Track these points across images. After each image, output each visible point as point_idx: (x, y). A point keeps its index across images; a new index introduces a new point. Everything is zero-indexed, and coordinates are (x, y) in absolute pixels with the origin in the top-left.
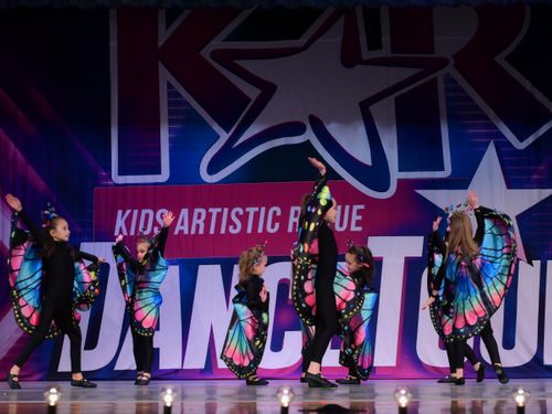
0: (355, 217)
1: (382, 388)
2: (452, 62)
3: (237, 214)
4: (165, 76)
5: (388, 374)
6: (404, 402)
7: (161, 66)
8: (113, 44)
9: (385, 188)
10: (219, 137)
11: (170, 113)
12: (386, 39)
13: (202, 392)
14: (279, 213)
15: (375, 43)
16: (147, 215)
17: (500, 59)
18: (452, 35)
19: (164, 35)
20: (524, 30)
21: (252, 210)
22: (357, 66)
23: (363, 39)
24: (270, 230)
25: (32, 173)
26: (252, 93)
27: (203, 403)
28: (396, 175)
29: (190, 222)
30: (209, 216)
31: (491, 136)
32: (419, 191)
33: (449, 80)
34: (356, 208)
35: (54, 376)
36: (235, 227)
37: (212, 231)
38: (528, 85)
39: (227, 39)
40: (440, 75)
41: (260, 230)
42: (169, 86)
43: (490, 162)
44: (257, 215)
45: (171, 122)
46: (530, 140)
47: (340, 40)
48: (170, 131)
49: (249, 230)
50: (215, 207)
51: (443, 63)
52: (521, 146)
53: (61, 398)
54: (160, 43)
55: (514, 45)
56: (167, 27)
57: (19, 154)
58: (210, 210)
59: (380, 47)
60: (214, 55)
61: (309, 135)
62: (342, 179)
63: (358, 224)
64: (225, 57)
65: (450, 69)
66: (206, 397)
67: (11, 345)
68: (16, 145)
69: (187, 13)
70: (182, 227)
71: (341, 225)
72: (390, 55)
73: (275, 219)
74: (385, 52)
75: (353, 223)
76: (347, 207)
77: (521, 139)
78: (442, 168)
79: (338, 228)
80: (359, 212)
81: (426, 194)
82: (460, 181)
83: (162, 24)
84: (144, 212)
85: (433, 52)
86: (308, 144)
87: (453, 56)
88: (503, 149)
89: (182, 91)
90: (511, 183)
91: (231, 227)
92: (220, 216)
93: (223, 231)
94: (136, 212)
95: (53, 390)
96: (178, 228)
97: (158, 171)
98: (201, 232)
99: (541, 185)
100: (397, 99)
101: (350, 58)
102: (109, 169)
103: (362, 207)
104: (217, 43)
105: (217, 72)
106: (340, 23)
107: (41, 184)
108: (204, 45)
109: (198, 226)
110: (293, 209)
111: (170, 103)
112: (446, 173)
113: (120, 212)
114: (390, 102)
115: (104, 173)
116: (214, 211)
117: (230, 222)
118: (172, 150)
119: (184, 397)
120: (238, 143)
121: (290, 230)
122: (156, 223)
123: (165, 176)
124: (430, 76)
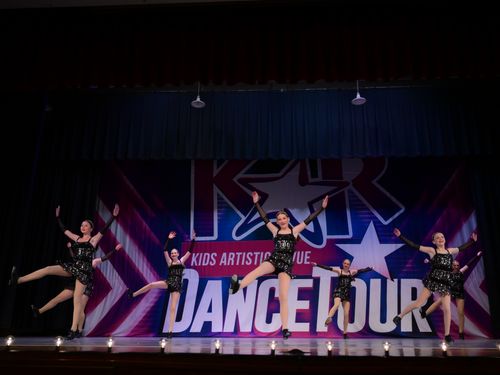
0: (307, 257)
1: (320, 342)
2: (351, 183)
3: (250, 255)
4: (216, 190)
5: (323, 335)
6: (330, 348)
7: (214, 186)
8: (193, 176)
9: (321, 243)
10: (241, 219)
11: (218, 208)
12: (320, 173)
13: (233, 343)
14: (270, 254)
15: (315, 175)
16: (207, 256)
17: (374, 182)
18: (351, 171)
19: (216, 172)
20: (386, 167)
21: (257, 254)
22: (307, 187)
23: (309, 173)
25: (155, 237)
27: (233, 348)
28: (326, 237)
29: (228, 259)
30: (236, 256)
31: (371, 218)
32: (338, 245)
33: (350, 191)
34: (307, 253)
35: (161, 334)
36: (249, 262)
37: (238, 264)
38: (388, 195)
39: (245, 173)
40: (346, 190)
42: (218, 194)
43: (371, 232)
44: (259, 256)
45: (219, 211)
46: (391, 220)
47: (298, 173)
48: (218, 216)
50: (239, 252)
51: (348, 184)
52: (386, 223)
54: (215, 175)
55: (381, 175)
56: (218, 168)
57: (148, 227)
58: (237, 253)
59: (317, 176)
60: (239, 180)
63: (308, 260)
64: (243, 181)
65: (351, 187)
66: (234, 345)
67: (140, 319)
68: (146, 223)
69: (226, 162)
70: (223, 261)
71: (300, 261)
72: (322, 180)
74: (320, 179)
75: (306, 260)
76: (303, 252)
77: (386, 220)
78: (348, 234)
79: (298, 263)
80: (308, 255)
81: (341, 246)
82: (357, 240)
83: (215, 166)
84: (205, 254)
87: (353, 180)
88: (377, 225)
89: (224, 197)
90: (382, 241)
91: (247, 262)
92: (241, 256)
93: (243, 264)
94: (201, 254)
96: (221, 262)
97: (212, 235)
98: (232, 264)
99: (396, 242)
101: (303, 181)
102: (189, 234)
103: (309, 252)
104: (241, 175)
105: (241, 189)
106: (298, 166)
109: (231, 261)
111: (218, 203)
112: (350, 236)
113: (194, 255)
115: (187, 236)
116: (239, 254)
117: (246, 259)
118: (219, 225)
119: (223, 345)
120: (252, 220)
122: (211, 260)
123: (215, 237)
124: (341, 191)
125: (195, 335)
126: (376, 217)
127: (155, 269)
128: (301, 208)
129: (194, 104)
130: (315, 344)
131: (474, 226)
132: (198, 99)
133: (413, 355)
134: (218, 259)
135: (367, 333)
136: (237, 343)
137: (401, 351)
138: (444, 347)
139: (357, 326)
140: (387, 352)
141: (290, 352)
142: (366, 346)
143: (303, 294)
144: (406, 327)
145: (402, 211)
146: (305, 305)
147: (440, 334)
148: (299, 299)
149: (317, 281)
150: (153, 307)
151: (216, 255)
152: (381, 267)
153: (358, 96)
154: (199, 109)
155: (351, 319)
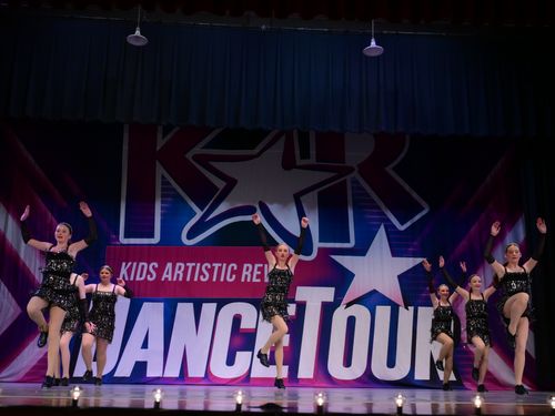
2: (357, 169)
3: (206, 268)
4: (160, 171)
5: (307, 383)
6: (321, 402)
7: (157, 163)
8: (125, 147)
9: (309, 254)
10: (195, 214)
11: (163, 196)
12: (313, 152)
14: (236, 268)
15: (305, 155)
16: (143, 267)
17: (389, 169)
18: (357, 152)
19: (161, 143)
20: (406, 150)
21: (217, 265)
22: (294, 171)
23: (297, 152)
24: (228, 279)
26: (220, 184)
28: (317, 244)
29: (174, 272)
30: (187, 268)
31: (381, 220)
32: (333, 257)
33: (355, 181)
36: (204, 277)
37: (188, 279)
38: (407, 187)
39: (204, 148)
40: (348, 178)
41: (222, 280)
42: (163, 177)
43: (381, 240)
44: (220, 269)
45: (162, 202)
46: (409, 224)
47: (281, 151)
48: (162, 208)
49: (214, 280)
50: (191, 262)
51: (351, 170)
52: (402, 228)
54: (158, 148)
55: (399, 159)
56: (163, 137)
58: (188, 264)
59: (309, 156)
60: (197, 158)
64: (204, 160)
65: (355, 174)
69: (177, 129)
70: (167, 275)
72: (316, 163)
73: (233, 272)
74: (312, 161)
77: (402, 224)
78: (348, 241)
81: (337, 258)
82: (360, 250)
83: (160, 135)
84: (141, 264)
85: (344, 163)
87: (359, 165)
88: (390, 230)
89: (172, 182)
90: (395, 253)
91: (202, 277)
92: (194, 268)
93: (196, 279)
94: (135, 264)
95: (77, 389)
96: (165, 276)
97: (151, 235)
98: (181, 279)
99: (415, 255)
100: (319, 193)
101: (288, 164)
102: (117, 234)
104: (197, 150)
106: (283, 138)
108: (189, 151)
109: (178, 275)
110: (245, 266)
111: (163, 190)
112: (351, 244)
113: (124, 264)
114: (314, 194)
115: (114, 236)
116: (190, 265)
117: (201, 273)
118: (162, 221)
120: (211, 216)
121: (243, 280)
122: (148, 272)
123: (156, 240)
124: (342, 179)
125: (122, 381)
126: (389, 220)
128: (284, 203)
129: (130, 39)
130: (295, 396)
131: (522, 236)
132: (138, 33)
133: (430, 413)
134: (160, 271)
135: (368, 380)
137: (413, 406)
138: (478, 402)
139: (357, 370)
140: (400, 409)
141: (261, 407)
142: (365, 400)
144: (422, 373)
145: (424, 213)
147: (467, 384)
149: (301, 307)
151: (157, 266)
152: (392, 289)
153: (373, 44)
154: (138, 47)
155: (347, 362)
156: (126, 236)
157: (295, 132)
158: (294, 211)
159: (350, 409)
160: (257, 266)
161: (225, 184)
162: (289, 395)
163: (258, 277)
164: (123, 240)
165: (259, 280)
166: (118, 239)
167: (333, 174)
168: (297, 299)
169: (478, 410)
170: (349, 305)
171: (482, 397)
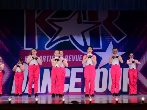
2: (102, 23)
4: (37, 25)
7: (36, 23)
8: (25, 18)
10: (49, 39)
11: (38, 34)
12: (87, 18)
15: (85, 19)
17: (113, 23)
18: (102, 17)
19: (36, 16)
22: (81, 24)
23: (82, 18)
25: (5, 47)
27: (45, 101)
29: (42, 59)
30: (47, 57)
31: (111, 40)
32: (95, 52)
33: (102, 27)
34: (80, 56)
35: (10, 94)
37: (47, 61)
38: (119, 28)
39: (51, 17)
40: (100, 26)
42: (38, 27)
43: (111, 46)
45: (38, 36)
46: (120, 41)
47: (77, 18)
48: (38, 38)
52: (118, 42)
53: (12, 100)
54: (36, 18)
55: (116, 20)
56: (37, 14)
57: (3, 43)
58: (47, 56)
60: (48, 21)
61: (70, 39)
62: (77, 49)
64: (51, 21)
65: (102, 25)
66: (46, 99)
68: (2, 41)
69: (42, 11)
71: (77, 60)
74: (87, 21)
75: (80, 59)
76: (78, 56)
77: (118, 41)
78: (100, 47)
79: (76, 60)
80: (81, 57)
82: (104, 50)
85: (98, 21)
86: (69, 41)
87: (103, 22)
88: (114, 43)
89: (41, 29)
92: (49, 57)
93: (50, 61)
98: (45, 61)
99: (122, 51)
100: (90, 31)
101: (79, 22)
102: (23, 47)
103: (82, 56)
104: (49, 18)
105: (49, 25)
106: (77, 14)
107: (8, 50)
108: (45, 19)
109: (44, 60)
110: (66, 56)
111: (38, 32)
113: (26, 57)
114: (88, 32)
115: (22, 48)
116: (48, 56)
118: (38, 42)
120: (53, 41)
124: (97, 26)
126: (113, 40)
127: (7, 64)
128: (78, 35)
133: (127, 102)
135: (107, 92)
136: (47, 98)
137: (122, 101)
138: (143, 99)
139: (104, 89)
141: (71, 102)
142: (107, 99)
143: (78, 75)
144: (125, 90)
145: (125, 37)
146: (79, 80)
148: (76, 77)
150: (6, 82)
155: (100, 86)
156: (26, 47)
157: (81, 11)
158: (82, 37)
159: (101, 102)
160: (70, 56)
161: (58, 29)
162: (82, 98)
163: (70, 60)
164: (25, 49)
165: (71, 61)
166: (24, 48)
167: (94, 25)
168: (83, 67)
169: (143, 101)
170: (100, 68)
171: (144, 97)
